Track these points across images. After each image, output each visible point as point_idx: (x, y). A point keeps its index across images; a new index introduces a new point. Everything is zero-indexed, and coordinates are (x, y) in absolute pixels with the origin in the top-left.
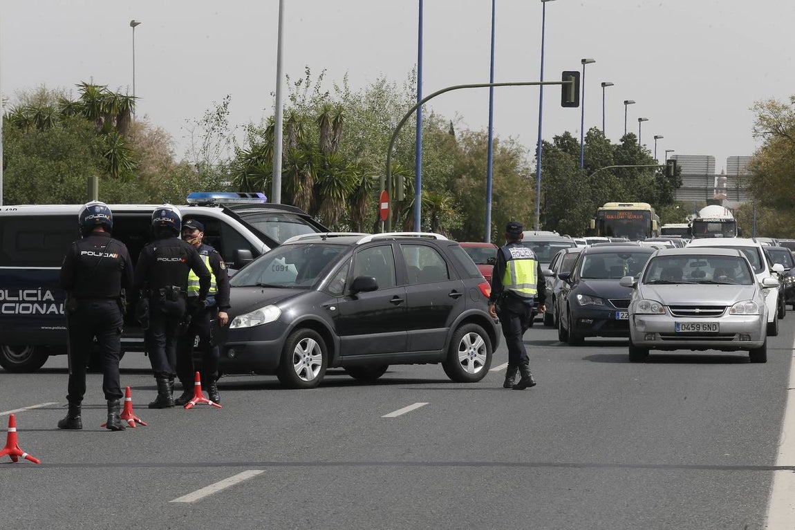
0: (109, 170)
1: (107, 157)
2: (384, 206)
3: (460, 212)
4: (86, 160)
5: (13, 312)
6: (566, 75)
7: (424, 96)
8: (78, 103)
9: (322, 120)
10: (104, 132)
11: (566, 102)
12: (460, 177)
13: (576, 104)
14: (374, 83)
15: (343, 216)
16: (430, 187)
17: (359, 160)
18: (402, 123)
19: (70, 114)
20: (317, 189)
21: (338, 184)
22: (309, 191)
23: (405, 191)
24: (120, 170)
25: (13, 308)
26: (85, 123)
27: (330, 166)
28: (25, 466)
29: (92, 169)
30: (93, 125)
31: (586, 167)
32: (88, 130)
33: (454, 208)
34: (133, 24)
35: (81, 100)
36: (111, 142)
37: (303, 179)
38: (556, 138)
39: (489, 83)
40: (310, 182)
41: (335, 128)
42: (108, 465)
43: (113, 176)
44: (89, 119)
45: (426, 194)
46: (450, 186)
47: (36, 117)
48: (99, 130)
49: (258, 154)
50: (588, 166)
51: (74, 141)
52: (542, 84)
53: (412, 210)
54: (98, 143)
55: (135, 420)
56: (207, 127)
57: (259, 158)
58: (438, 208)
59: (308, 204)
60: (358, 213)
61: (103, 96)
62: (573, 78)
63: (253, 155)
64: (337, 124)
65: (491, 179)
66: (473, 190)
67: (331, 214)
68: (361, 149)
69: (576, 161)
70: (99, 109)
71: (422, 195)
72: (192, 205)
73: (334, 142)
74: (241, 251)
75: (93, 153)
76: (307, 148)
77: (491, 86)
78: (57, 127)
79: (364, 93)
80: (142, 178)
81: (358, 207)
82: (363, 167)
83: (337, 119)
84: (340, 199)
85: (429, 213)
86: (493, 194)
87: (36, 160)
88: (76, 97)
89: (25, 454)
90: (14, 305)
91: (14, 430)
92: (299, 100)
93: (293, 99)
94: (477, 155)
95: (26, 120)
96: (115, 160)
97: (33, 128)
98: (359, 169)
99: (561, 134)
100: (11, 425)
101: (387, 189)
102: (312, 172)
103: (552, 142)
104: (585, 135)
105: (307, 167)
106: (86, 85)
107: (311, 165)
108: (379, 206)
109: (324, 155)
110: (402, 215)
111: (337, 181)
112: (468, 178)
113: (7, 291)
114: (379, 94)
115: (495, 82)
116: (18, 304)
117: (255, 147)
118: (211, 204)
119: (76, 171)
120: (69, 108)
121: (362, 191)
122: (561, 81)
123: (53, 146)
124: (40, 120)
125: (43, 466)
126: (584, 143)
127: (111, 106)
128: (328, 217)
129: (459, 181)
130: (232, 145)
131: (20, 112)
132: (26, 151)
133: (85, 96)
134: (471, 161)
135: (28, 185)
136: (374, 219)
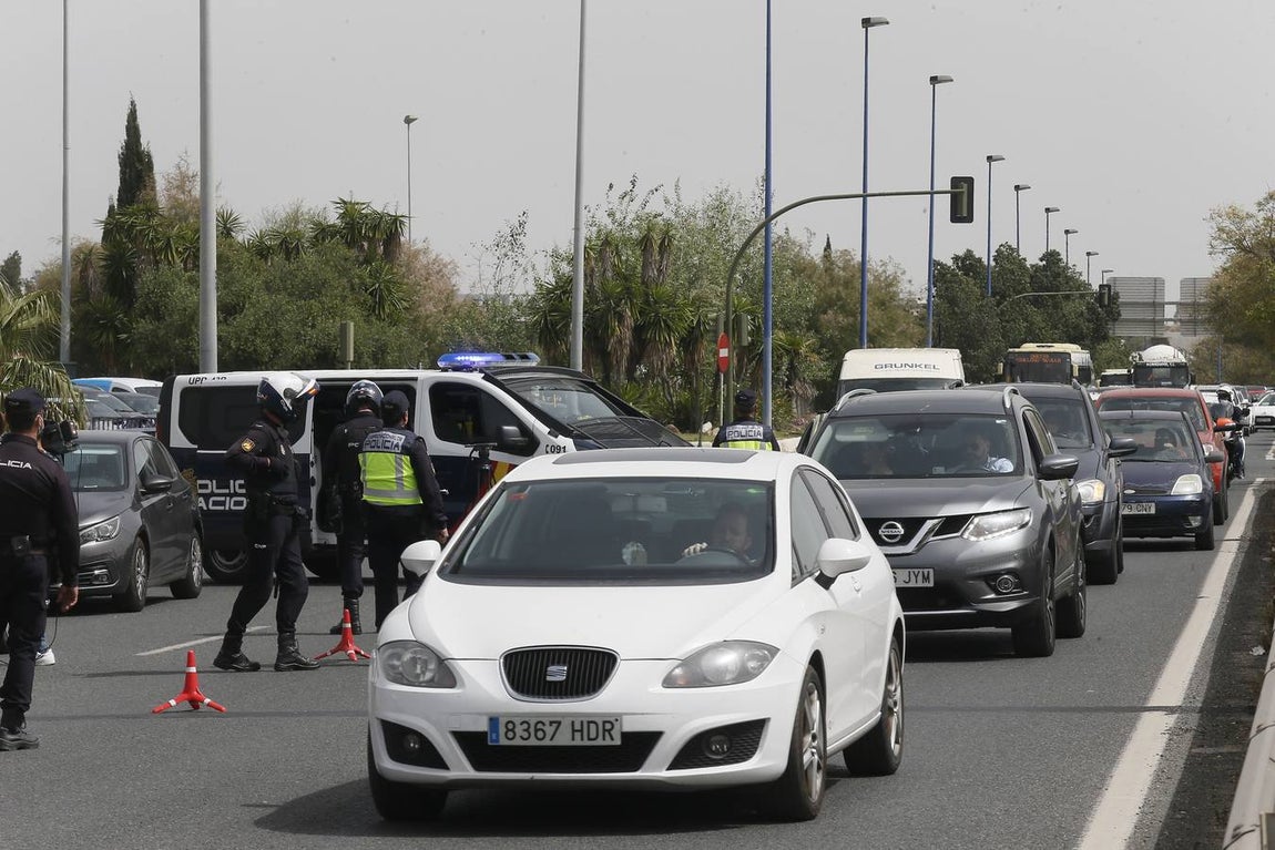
0: (374, 311)
1: (371, 294)
2: (724, 353)
3: (827, 359)
4: (344, 299)
5: (222, 508)
6: (956, 182)
7: (773, 211)
8: (334, 226)
9: (645, 243)
10: (367, 261)
11: (957, 217)
12: (825, 312)
13: (969, 219)
14: (713, 192)
15: (672, 364)
16: (787, 327)
17: (694, 293)
18: (747, 244)
19: (323, 239)
20: (638, 331)
21: (667, 325)
22: (629, 334)
23: (750, 334)
24: (387, 311)
25: (223, 503)
26: (343, 250)
27: (656, 302)
28: (205, 715)
29: (352, 310)
30: (353, 253)
31: (994, 295)
32: (346, 260)
33: (819, 353)
34: (408, 120)
35: (338, 222)
36: (375, 275)
37: (621, 318)
38: (956, 258)
39: (862, 193)
40: (630, 322)
41: (661, 253)
42: (309, 714)
43: (379, 318)
44: (349, 245)
45: (781, 335)
46: (813, 326)
47: (281, 244)
48: (361, 259)
49: (562, 287)
50: (998, 293)
51: (329, 276)
52: (932, 193)
53: (761, 357)
54: (360, 277)
55: (356, 652)
56: (497, 253)
57: (564, 293)
58: (797, 353)
59: (627, 351)
60: (693, 362)
61: (366, 216)
62: (965, 185)
63: (556, 289)
64: (663, 248)
65: (866, 315)
66: (842, 329)
67: (657, 363)
68: (697, 278)
69: (981, 287)
70: (360, 233)
71: (774, 338)
72: (445, 370)
73: (660, 271)
74: (506, 428)
75: (353, 289)
76: (626, 278)
77: (865, 196)
78: (309, 258)
79: (700, 207)
80: (415, 320)
81: (692, 354)
82: (699, 303)
83: (663, 241)
84: (668, 344)
85: (786, 360)
86: (868, 335)
87: (282, 298)
88: (333, 217)
89: (207, 701)
90: (223, 499)
91: (193, 670)
92: (618, 216)
93: (611, 214)
94: (847, 284)
95: (269, 248)
96: (381, 297)
97: (278, 259)
98: (693, 304)
99: (961, 253)
100: (189, 665)
101: (726, 331)
102: (632, 312)
103: (950, 263)
104: (993, 253)
105: (626, 303)
106: (345, 203)
107: (631, 301)
108: (717, 353)
109: (647, 287)
110: (750, 361)
111: (665, 321)
112: (836, 313)
113: (214, 482)
114: (720, 207)
115: (869, 192)
116: (228, 498)
117: (559, 277)
118: (469, 368)
119: (332, 312)
120: (323, 232)
121: (696, 332)
122: (949, 189)
123: (302, 281)
124: (287, 247)
125: (229, 715)
126: (993, 263)
127: (375, 228)
128: (653, 367)
129: (824, 318)
130: (531, 275)
131: (262, 237)
132: (268, 287)
133: (342, 216)
134: (838, 291)
135: (271, 331)
136: (713, 369)
